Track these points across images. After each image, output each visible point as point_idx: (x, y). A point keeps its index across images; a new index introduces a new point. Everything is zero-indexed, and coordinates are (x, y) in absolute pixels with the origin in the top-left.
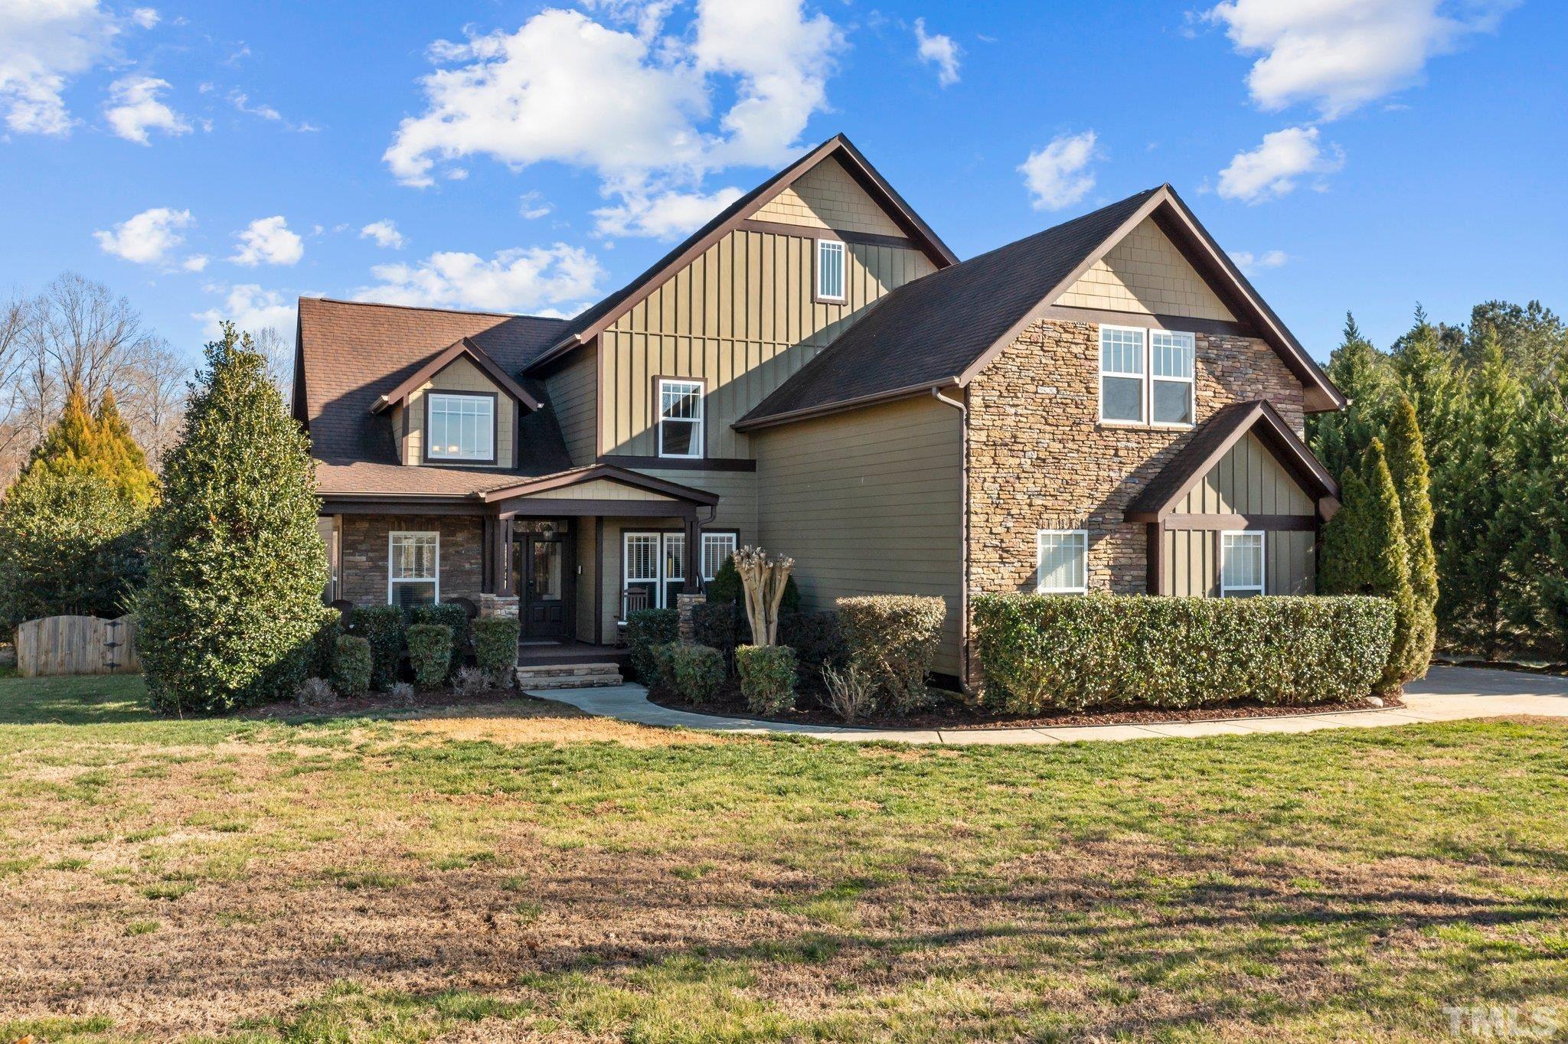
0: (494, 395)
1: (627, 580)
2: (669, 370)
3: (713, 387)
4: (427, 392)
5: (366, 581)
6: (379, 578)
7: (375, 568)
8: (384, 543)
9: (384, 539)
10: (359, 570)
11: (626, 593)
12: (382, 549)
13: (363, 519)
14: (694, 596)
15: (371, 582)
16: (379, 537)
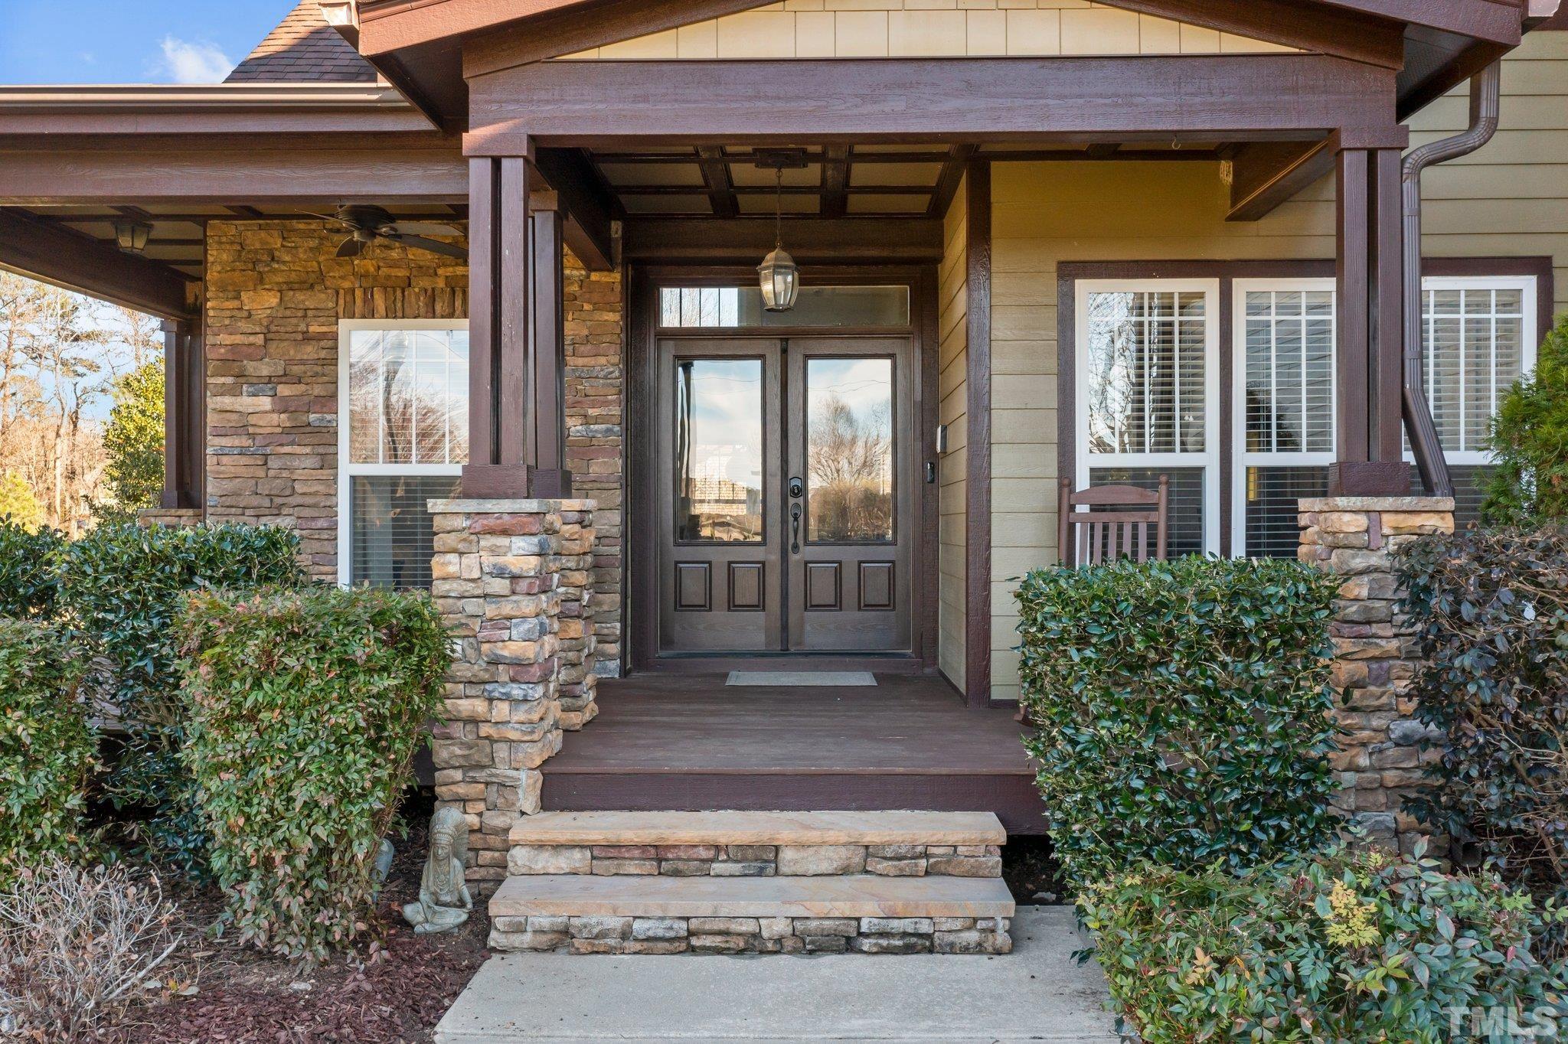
1: (1087, 460)
5: (271, 473)
6: (309, 462)
7: (299, 431)
8: (323, 354)
9: (323, 343)
10: (253, 436)
11: (1083, 509)
12: (316, 375)
13: (261, 281)
14: (1388, 502)
15: (285, 474)
16: (307, 338)
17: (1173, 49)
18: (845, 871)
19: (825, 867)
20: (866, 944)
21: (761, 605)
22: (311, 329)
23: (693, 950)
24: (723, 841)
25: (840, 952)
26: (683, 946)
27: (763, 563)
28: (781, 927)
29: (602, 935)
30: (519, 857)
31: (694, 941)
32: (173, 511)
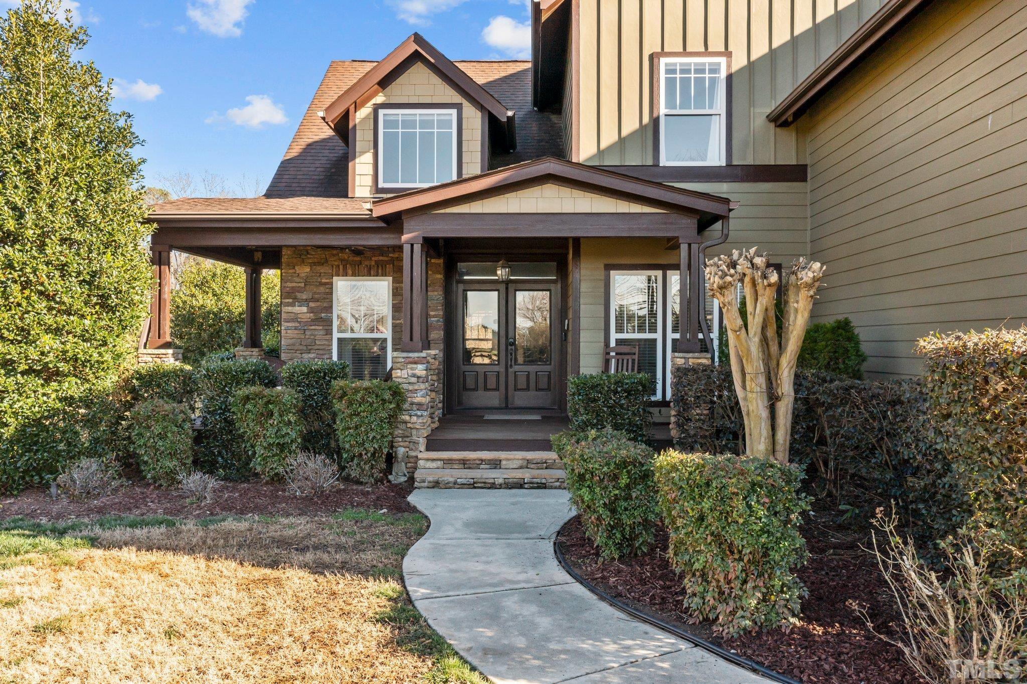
0: (458, 107)
1: (614, 336)
2: (674, 43)
3: (739, 61)
4: (377, 108)
5: (307, 337)
6: (322, 333)
7: (317, 321)
8: (327, 290)
9: (327, 286)
10: (300, 322)
11: (613, 354)
12: (324, 298)
13: (303, 262)
14: (690, 355)
15: (312, 337)
16: (321, 284)
17: (627, 211)
18: (521, 468)
19: (515, 466)
20: (526, 486)
21: (497, 389)
22: (323, 281)
23: (475, 488)
24: (484, 458)
25: (518, 488)
26: (472, 486)
27: (498, 372)
28: (501, 481)
29: (448, 483)
30: (421, 463)
31: (475, 485)
32: (250, 349)
